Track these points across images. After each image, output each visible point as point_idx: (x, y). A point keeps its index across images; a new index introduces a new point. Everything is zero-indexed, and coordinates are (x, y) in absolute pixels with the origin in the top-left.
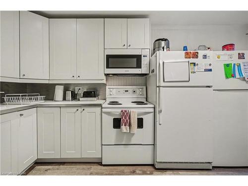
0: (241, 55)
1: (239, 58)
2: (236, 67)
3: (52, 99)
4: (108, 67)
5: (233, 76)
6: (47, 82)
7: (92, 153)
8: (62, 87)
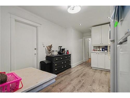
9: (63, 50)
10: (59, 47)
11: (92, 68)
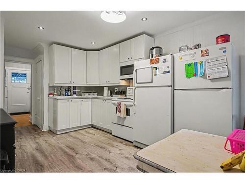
0: (204, 52)
1: (203, 56)
2: (199, 65)
3: (103, 95)
4: (121, 75)
5: (195, 75)
6: (99, 86)
7: (108, 127)
8: (107, 88)
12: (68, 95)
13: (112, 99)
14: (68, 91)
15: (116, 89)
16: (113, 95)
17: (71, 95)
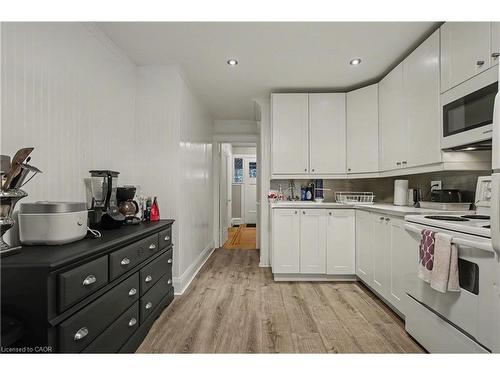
4: (447, 133)
9: (126, 195)
10: (95, 173)
11: (276, 279)
12: (306, 199)
13: (408, 217)
14: (307, 190)
15: (437, 185)
16: (422, 204)
17: (312, 199)
